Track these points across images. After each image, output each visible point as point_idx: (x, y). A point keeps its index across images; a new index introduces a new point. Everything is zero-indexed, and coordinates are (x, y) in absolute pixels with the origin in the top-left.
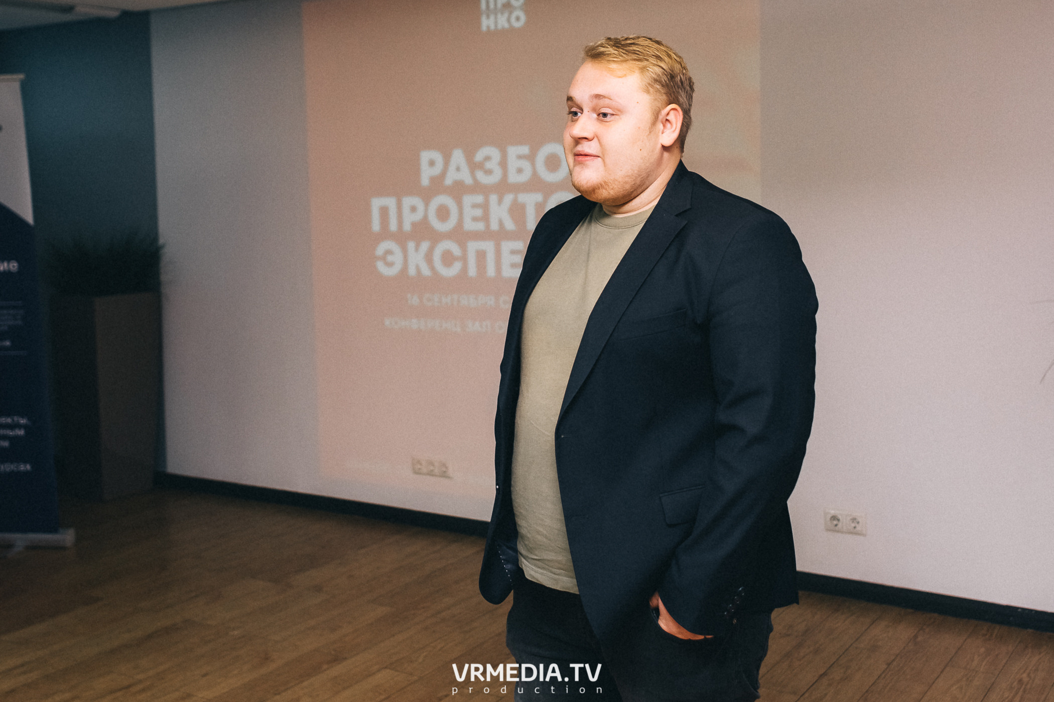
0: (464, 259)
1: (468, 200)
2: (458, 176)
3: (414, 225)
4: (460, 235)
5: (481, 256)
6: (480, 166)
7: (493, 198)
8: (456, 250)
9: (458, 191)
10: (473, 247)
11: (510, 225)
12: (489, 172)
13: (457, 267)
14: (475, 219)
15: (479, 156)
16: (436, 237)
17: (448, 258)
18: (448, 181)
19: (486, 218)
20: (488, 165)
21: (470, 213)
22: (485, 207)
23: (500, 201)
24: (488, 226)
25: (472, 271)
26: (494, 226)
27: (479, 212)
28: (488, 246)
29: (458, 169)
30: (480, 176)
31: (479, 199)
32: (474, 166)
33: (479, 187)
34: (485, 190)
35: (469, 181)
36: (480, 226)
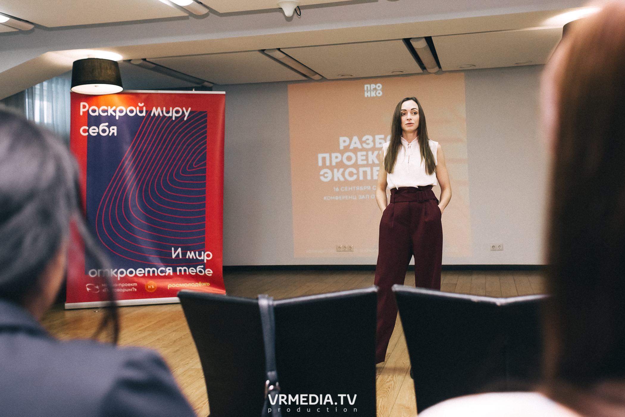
0: (358, 174)
1: (359, 154)
2: (355, 146)
3: (336, 163)
4: (356, 166)
5: (365, 173)
6: (365, 142)
7: (370, 153)
8: (355, 171)
9: (355, 151)
10: (361, 170)
11: (377, 162)
12: (368, 144)
13: (355, 177)
14: (362, 160)
15: (364, 139)
16: (346, 167)
17: (351, 174)
18: (351, 147)
19: (367, 159)
20: (368, 142)
21: (360, 158)
22: (367, 156)
23: (373, 154)
24: (368, 162)
25: (361, 178)
26: (370, 162)
27: (364, 158)
28: (368, 169)
29: (355, 143)
30: (365, 145)
31: (364, 153)
32: (362, 142)
33: (363, 149)
34: (367, 150)
35: (360, 147)
36: (365, 162)
